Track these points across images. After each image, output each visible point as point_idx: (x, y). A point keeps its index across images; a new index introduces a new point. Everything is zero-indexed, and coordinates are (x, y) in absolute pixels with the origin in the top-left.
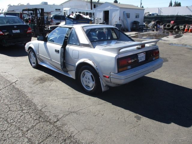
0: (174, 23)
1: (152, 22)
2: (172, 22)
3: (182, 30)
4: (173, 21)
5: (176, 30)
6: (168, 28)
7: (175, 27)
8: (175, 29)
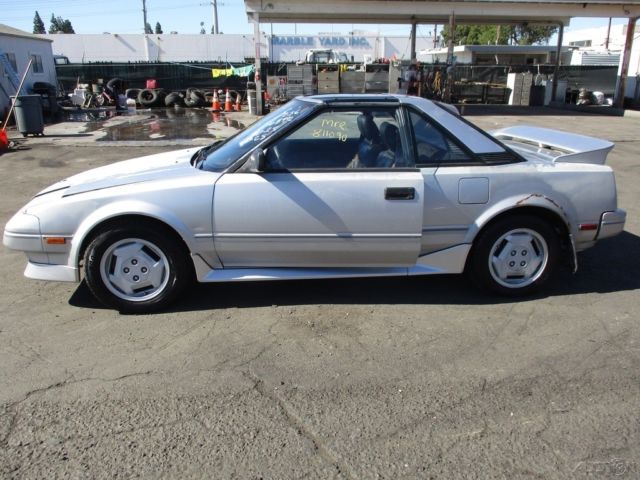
0: (157, 85)
1: (79, 86)
2: (151, 84)
3: (193, 106)
4: (154, 81)
5: (176, 107)
6: (145, 101)
7: (168, 99)
8: (171, 105)
